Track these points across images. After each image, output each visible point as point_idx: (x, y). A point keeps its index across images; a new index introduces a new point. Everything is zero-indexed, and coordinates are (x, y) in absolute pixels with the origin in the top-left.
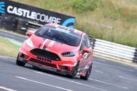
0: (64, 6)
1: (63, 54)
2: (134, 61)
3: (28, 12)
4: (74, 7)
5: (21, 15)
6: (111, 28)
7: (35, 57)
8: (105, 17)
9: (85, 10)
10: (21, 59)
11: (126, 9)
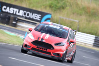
0: (43, 6)
2: (94, 45)
4: (50, 6)
5: (12, 12)
6: (77, 21)
7: (35, 47)
8: (73, 13)
10: (25, 48)
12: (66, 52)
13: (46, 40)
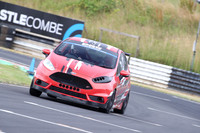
0: (68, 5)
1: (96, 80)
2: (170, 86)
3: (16, 15)
4: (82, 7)
5: (4, 18)
7: (57, 84)
8: (128, 22)
9: (99, 11)
10: (37, 87)
11: (158, 10)
12: (114, 94)
13: (77, 71)
